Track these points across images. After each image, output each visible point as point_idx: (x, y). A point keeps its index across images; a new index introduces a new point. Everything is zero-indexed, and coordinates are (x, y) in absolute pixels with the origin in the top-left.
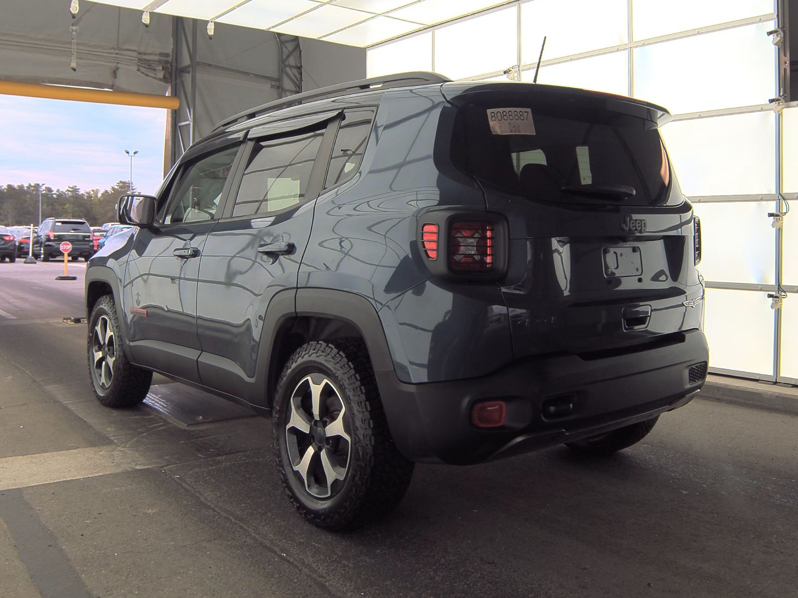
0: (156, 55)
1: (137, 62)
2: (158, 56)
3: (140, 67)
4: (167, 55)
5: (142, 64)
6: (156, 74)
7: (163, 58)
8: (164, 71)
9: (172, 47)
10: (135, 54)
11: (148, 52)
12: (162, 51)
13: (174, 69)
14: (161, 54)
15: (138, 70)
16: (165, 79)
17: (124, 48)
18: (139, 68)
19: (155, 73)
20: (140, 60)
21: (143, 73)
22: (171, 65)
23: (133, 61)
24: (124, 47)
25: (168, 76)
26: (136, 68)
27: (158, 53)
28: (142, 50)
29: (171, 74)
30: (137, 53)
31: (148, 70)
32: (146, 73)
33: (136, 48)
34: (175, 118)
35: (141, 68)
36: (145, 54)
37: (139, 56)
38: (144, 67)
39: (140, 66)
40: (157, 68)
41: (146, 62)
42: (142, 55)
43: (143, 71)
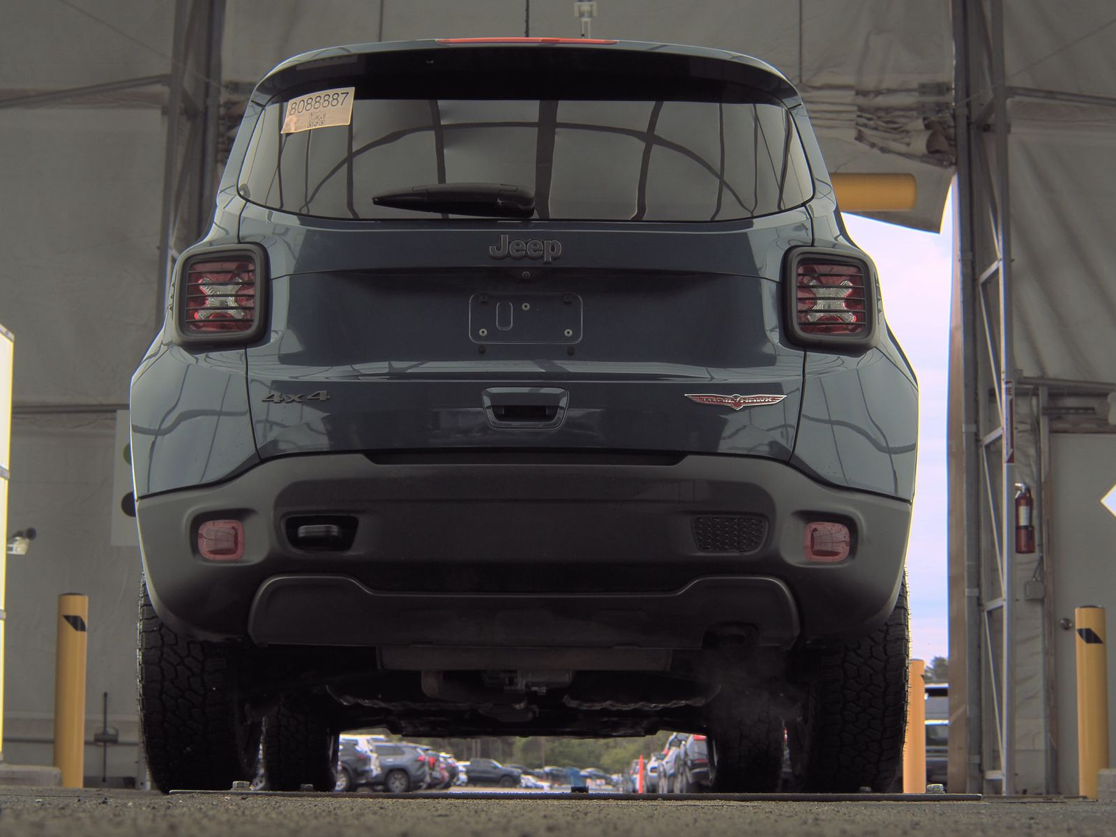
0: (908, 90)
1: (854, 116)
2: (916, 94)
3: (862, 129)
4: (941, 89)
5: (869, 119)
6: (908, 144)
7: (931, 99)
8: (929, 132)
9: (954, 63)
10: (849, 96)
11: (885, 85)
12: (926, 79)
13: (963, 123)
14: (923, 89)
15: (860, 138)
16: (934, 153)
17: (817, 84)
18: (860, 131)
19: (907, 140)
20: (861, 109)
21: (873, 145)
22: (954, 117)
23: (843, 116)
24: (819, 81)
25: (943, 144)
26: (853, 133)
27: (915, 85)
28: (870, 82)
29: (952, 141)
30: (853, 93)
31: (887, 135)
32: (880, 143)
33: (849, 80)
34: (973, 262)
35: (866, 131)
36: (878, 93)
37: (861, 101)
38: (876, 129)
39: (865, 126)
40: (910, 126)
41: (882, 114)
42: (872, 95)
43: (874, 140)
